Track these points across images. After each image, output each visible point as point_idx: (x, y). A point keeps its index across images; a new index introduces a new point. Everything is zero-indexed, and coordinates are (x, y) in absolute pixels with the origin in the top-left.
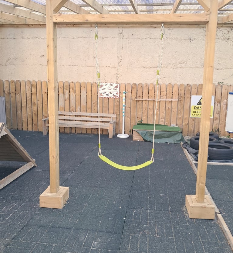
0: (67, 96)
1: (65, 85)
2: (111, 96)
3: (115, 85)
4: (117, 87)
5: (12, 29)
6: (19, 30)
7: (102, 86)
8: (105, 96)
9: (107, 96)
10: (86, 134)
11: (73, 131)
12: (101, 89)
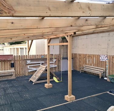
0: (89, 60)
1: (89, 55)
2: (104, 60)
3: (106, 56)
4: (106, 57)
5: (76, 37)
6: (78, 37)
7: (101, 56)
8: (102, 60)
9: (102, 61)
10: (95, 75)
11: (91, 73)
12: (100, 57)
